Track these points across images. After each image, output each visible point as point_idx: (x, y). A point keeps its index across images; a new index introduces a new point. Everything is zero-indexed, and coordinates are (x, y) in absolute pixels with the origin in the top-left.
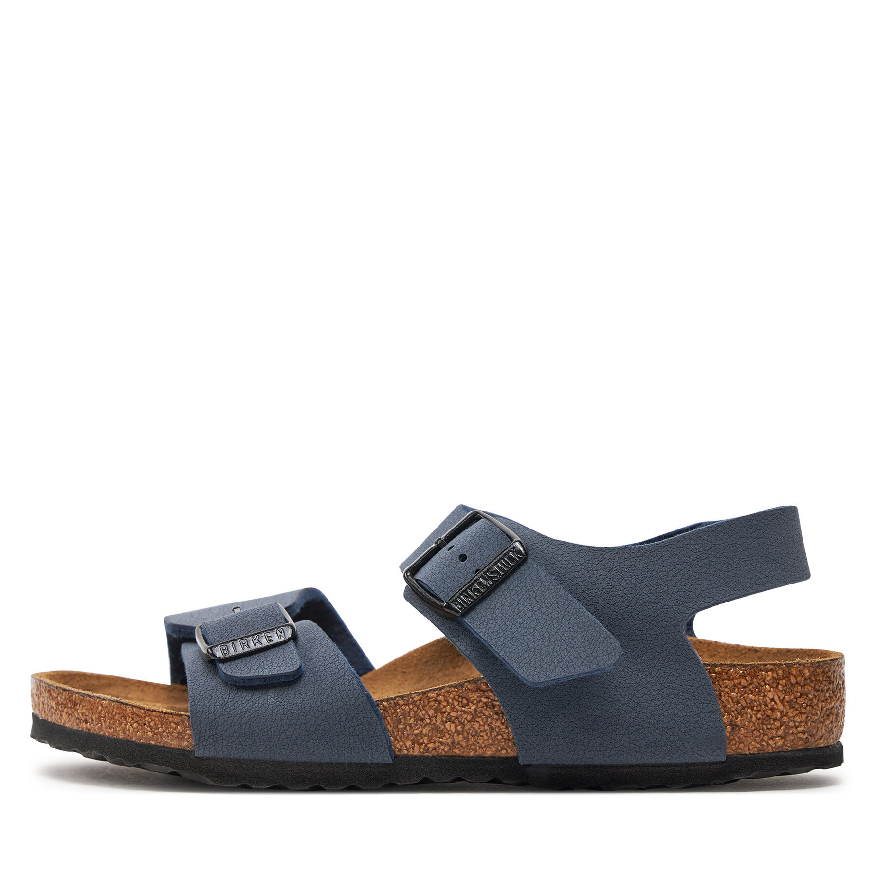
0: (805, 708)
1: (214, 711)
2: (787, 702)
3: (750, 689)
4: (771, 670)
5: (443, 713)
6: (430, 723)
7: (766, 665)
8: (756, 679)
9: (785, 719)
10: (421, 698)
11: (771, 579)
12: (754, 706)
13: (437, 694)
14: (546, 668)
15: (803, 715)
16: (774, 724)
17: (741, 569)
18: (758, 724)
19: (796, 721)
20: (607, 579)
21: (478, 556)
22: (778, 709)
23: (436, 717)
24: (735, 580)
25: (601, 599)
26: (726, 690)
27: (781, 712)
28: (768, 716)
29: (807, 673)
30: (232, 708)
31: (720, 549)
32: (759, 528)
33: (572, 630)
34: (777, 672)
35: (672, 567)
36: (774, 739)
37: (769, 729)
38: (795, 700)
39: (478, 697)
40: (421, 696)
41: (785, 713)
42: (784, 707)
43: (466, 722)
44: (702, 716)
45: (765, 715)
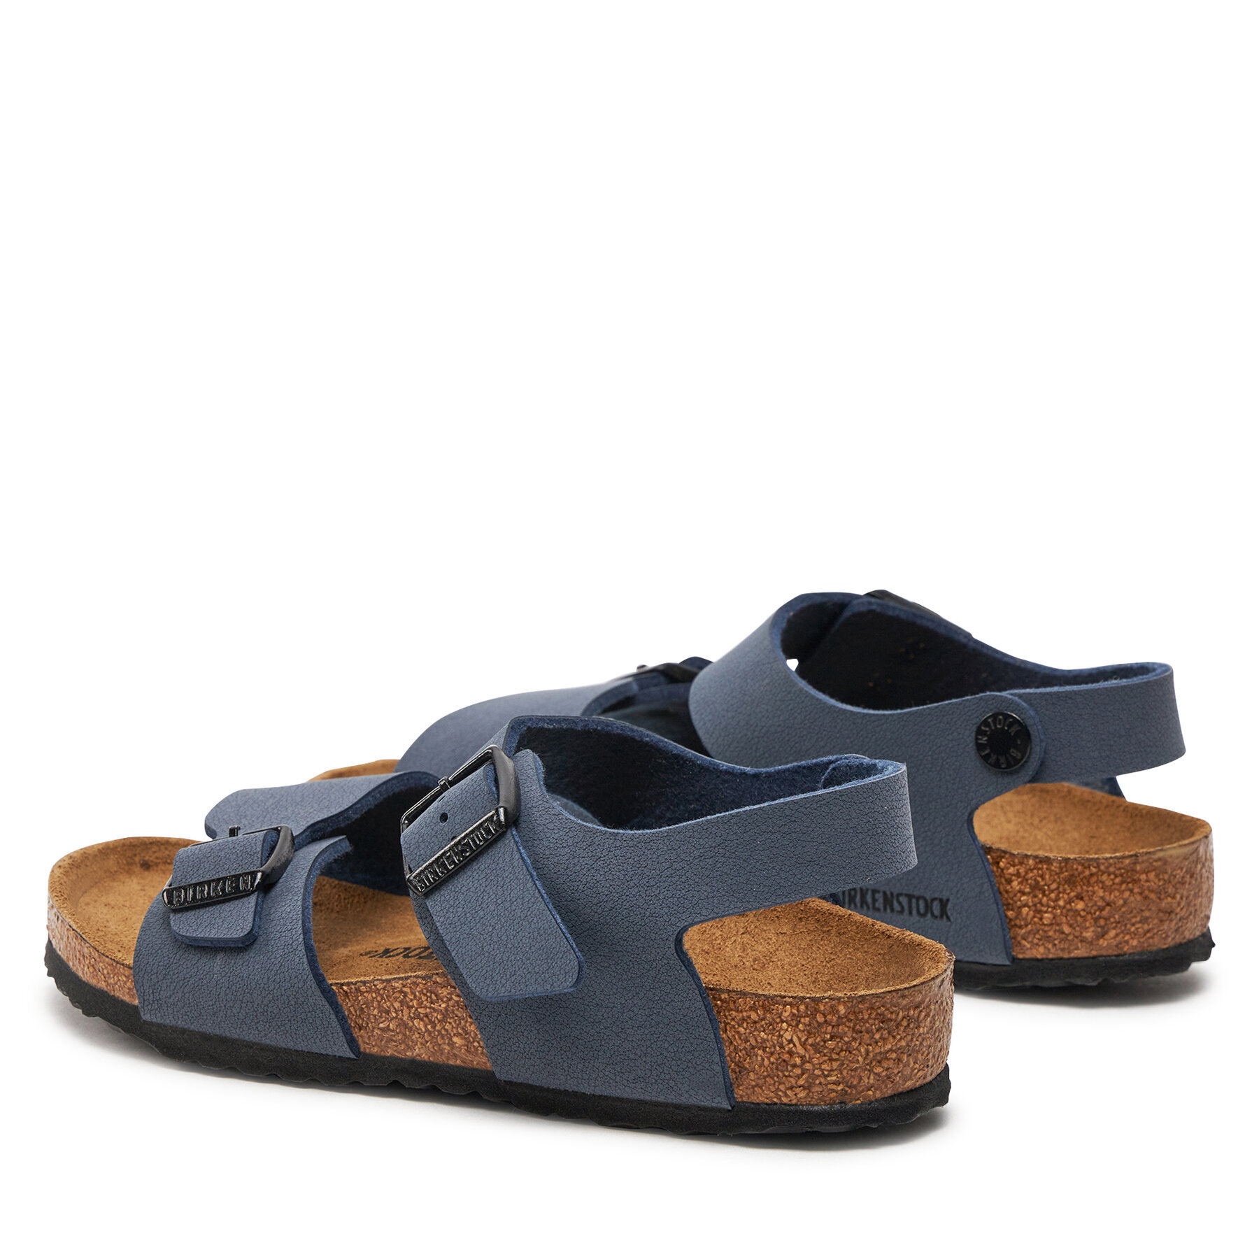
0: (838, 1054)
1: (157, 973)
2: (811, 1045)
3: (762, 1026)
4: (791, 1004)
5: (409, 1007)
6: (396, 1018)
7: (785, 997)
8: (770, 1013)
9: (808, 1066)
10: (385, 987)
11: (799, 888)
12: (767, 1047)
13: (402, 984)
14: (497, 981)
15: (834, 1063)
16: (792, 1071)
17: (757, 873)
18: (772, 1069)
19: (824, 1069)
20: (593, 871)
21: (458, 818)
22: (798, 1053)
23: (402, 1011)
24: (745, 888)
25: (583, 895)
26: (733, 1023)
27: (802, 1057)
28: (784, 1061)
29: (842, 1010)
30: (176, 971)
31: (731, 846)
32: (793, 819)
33: (532, 937)
34: (798, 1007)
35: (668, 865)
36: (794, 1089)
37: (786, 1076)
38: (822, 1043)
39: (448, 994)
40: (385, 984)
41: (807, 1058)
42: (806, 1050)
43: (436, 1022)
44: (696, 1054)
45: (781, 1060)
